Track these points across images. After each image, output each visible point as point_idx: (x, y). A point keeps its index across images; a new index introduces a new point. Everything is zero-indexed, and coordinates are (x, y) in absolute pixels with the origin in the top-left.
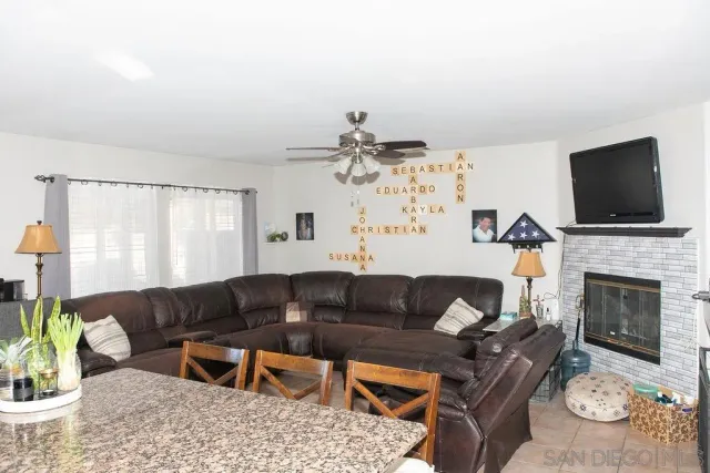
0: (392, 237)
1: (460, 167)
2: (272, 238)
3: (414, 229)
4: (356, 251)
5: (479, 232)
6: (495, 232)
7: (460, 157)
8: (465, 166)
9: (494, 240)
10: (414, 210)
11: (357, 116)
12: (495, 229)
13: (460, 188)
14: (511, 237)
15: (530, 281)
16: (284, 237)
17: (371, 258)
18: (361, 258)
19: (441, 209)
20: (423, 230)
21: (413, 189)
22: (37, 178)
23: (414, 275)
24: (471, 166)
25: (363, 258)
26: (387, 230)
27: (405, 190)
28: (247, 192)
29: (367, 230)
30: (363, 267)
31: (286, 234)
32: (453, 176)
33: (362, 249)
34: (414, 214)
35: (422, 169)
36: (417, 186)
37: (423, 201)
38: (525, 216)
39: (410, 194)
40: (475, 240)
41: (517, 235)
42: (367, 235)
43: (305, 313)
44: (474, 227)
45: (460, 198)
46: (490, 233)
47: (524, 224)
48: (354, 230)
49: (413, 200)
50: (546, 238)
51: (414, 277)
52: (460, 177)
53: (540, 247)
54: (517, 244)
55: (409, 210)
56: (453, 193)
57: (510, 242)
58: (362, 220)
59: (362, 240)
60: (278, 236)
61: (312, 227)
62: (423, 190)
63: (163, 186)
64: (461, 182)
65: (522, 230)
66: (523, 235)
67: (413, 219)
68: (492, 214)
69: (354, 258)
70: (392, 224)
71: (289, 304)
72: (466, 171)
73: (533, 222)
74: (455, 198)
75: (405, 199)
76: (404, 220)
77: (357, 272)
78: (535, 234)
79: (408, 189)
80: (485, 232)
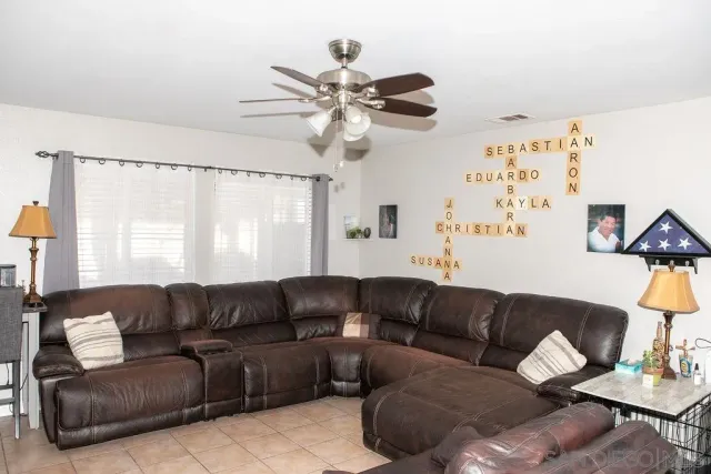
0: (483, 239)
1: (574, 143)
2: (352, 235)
3: (509, 230)
4: (440, 255)
5: (597, 238)
6: (621, 238)
7: (575, 128)
8: (581, 140)
9: (619, 250)
10: (510, 203)
11: (345, 47)
12: (621, 233)
13: (573, 172)
14: (645, 247)
15: (669, 316)
16: (367, 234)
17: (457, 265)
18: (445, 264)
19: (546, 203)
20: (521, 231)
21: (511, 176)
22: (39, 154)
23: (506, 291)
24: (589, 142)
25: (447, 264)
26: (477, 229)
27: (500, 177)
28: (317, 179)
29: (453, 228)
30: (447, 276)
31: (369, 229)
32: (563, 157)
33: (447, 252)
34: (510, 209)
35: (523, 148)
36: (515, 172)
37: (524, 191)
38: (668, 215)
39: (507, 182)
40: (590, 249)
41: (655, 243)
42: (454, 236)
43: (367, 327)
44: (590, 229)
45: (573, 188)
46: (614, 239)
47: (666, 227)
48: (439, 227)
49: (510, 189)
50: (704, 251)
51: (506, 293)
52: (573, 157)
53: (692, 264)
54: (653, 257)
55: (504, 204)
56: (563, 181)
57: (641, 254)
58: (449, 216)
59: (448, 241)
60: (359, 231)
61: (395, 223)
62: (523, 175)
63: (206, 168)
64: (574, 164)
65: (663, 236)
66: (664, 245)
67: (510, 216)
68: (618, 211)
69: (438, 263)
70: (484, 221)
71: (349, 315)
72: (582, 148)
73: (681, 224)
74: (565, 186)
75: (499, 188)
76: (497, 217)
77: (440, 281)
78: (685, 243)
79: (505, 176)
80: (606, 237)
